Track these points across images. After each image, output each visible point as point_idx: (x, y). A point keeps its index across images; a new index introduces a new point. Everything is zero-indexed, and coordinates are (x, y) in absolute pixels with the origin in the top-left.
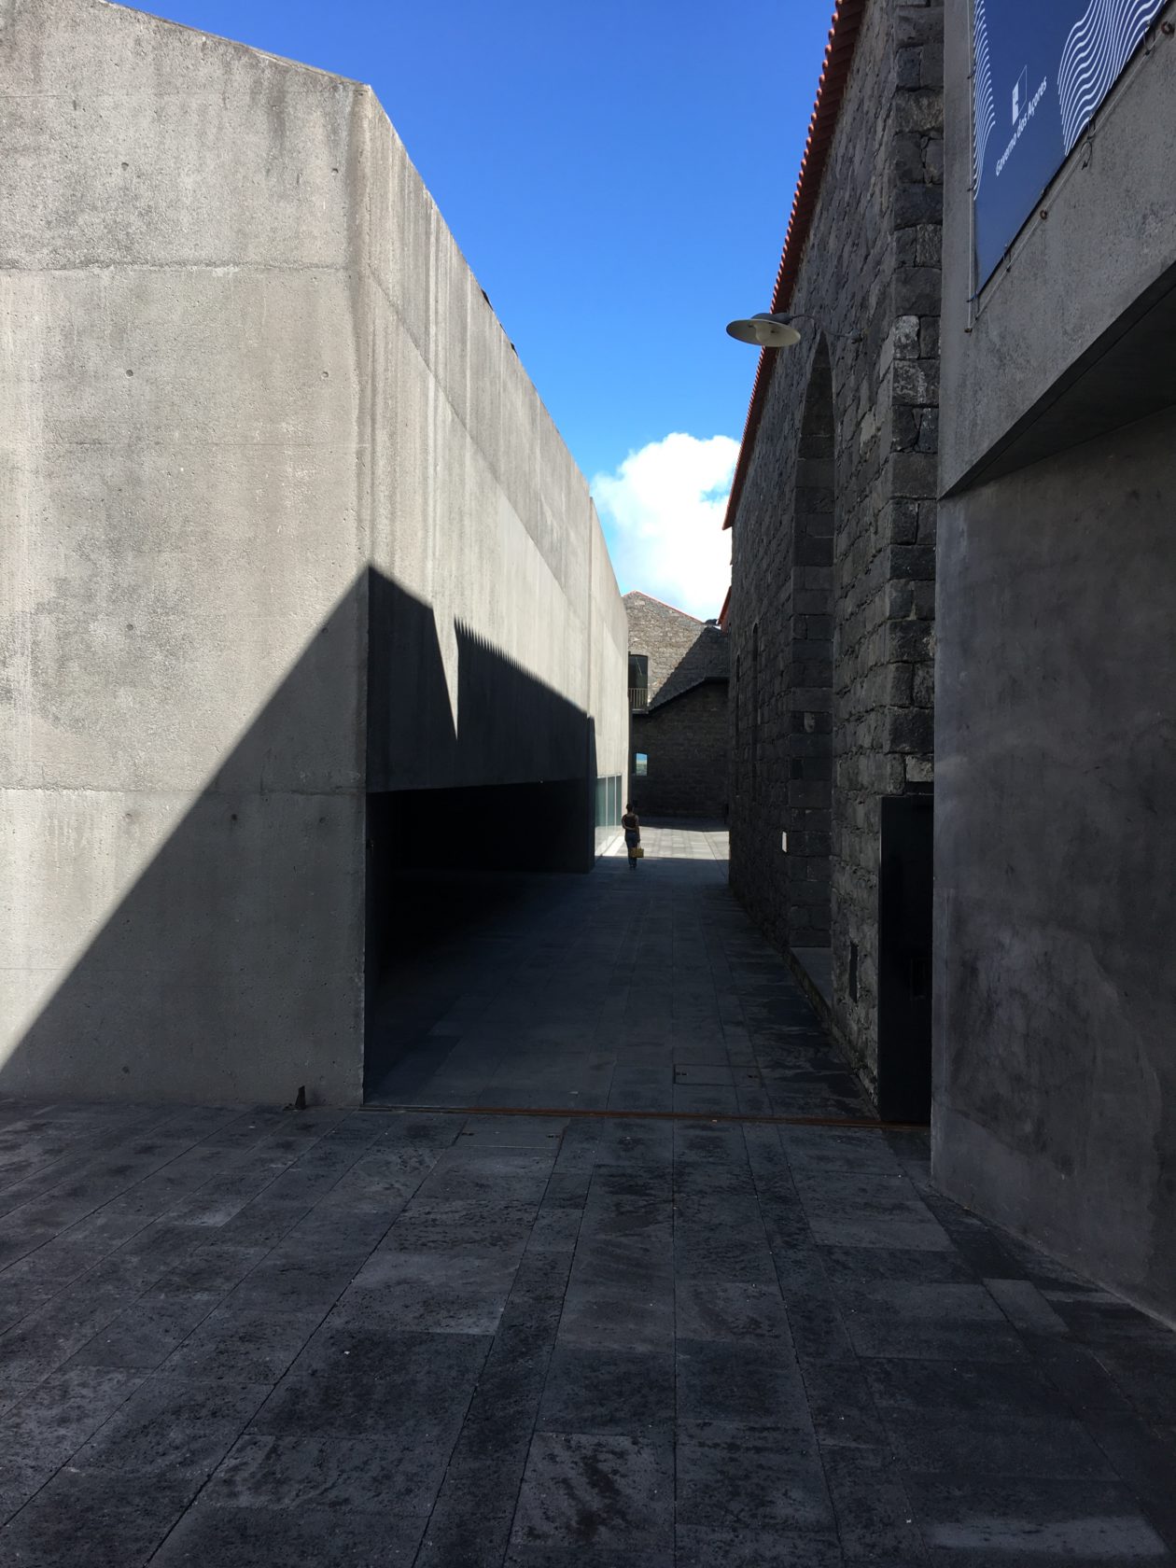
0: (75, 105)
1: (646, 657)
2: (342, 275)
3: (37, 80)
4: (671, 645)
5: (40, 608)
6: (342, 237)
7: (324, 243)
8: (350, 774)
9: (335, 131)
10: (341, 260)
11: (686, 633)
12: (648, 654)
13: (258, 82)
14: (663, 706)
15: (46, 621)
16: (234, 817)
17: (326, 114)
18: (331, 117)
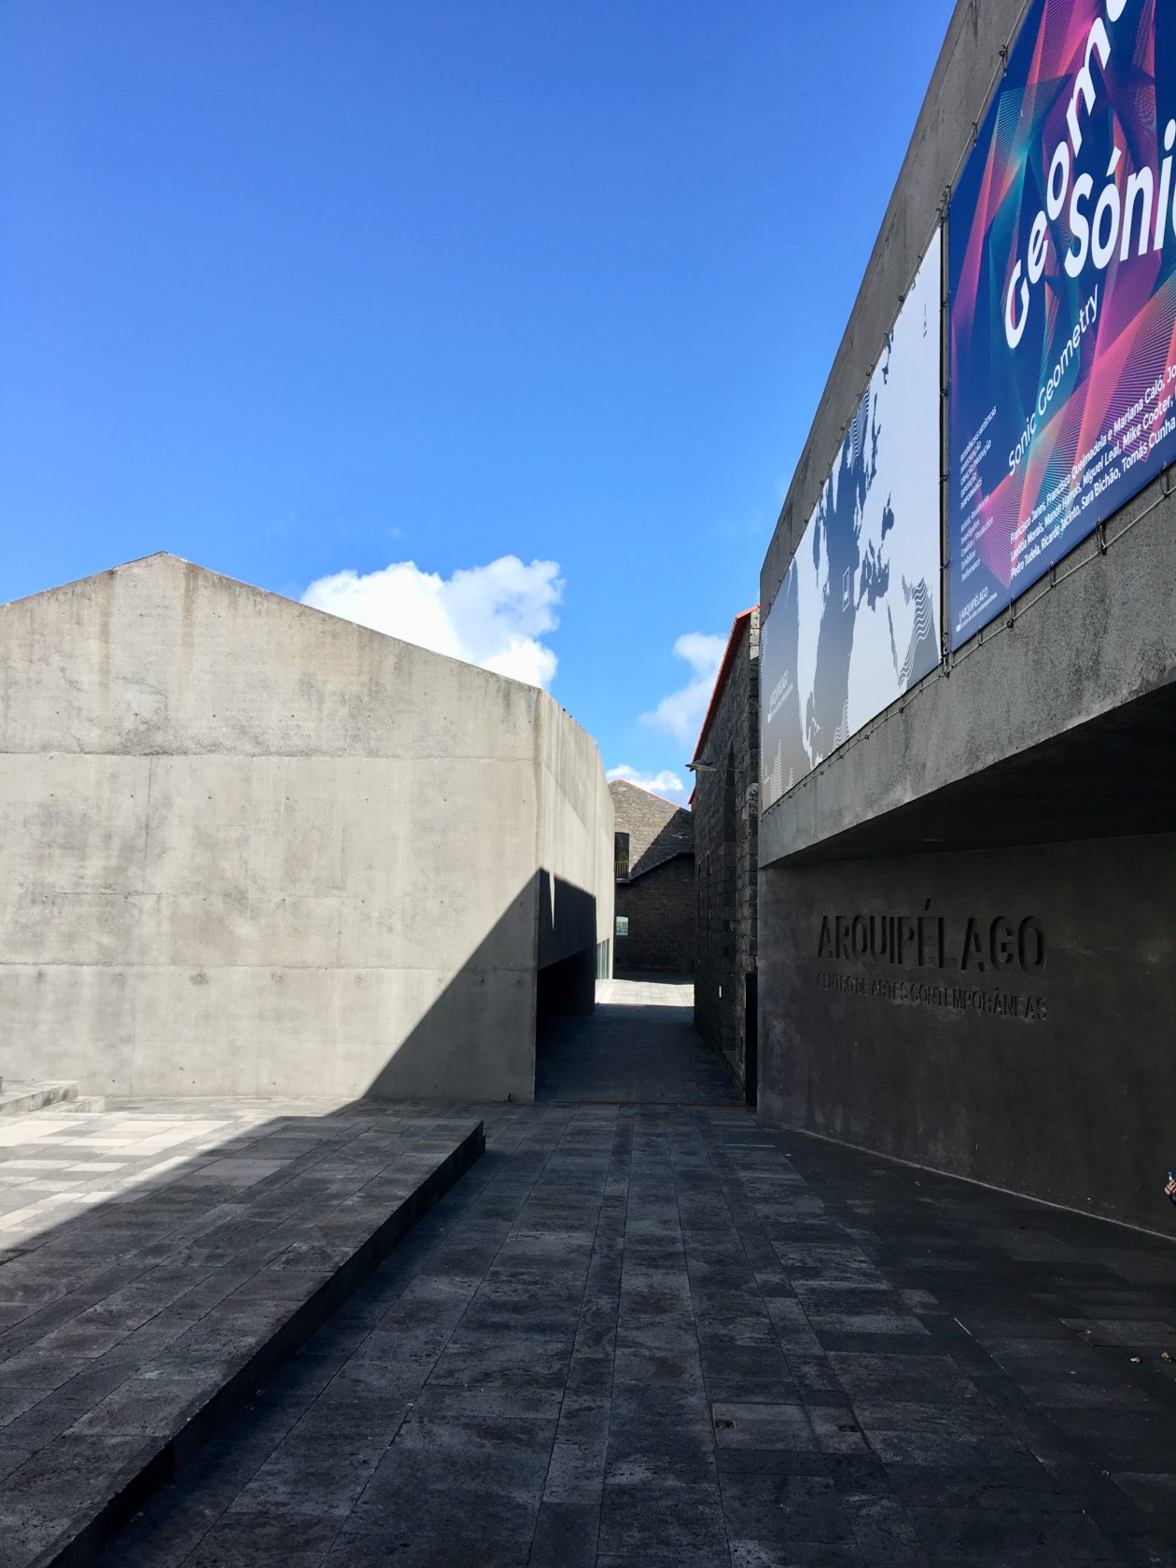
0: (425, 694)
1: (628, 834)
2: (532, 763)
3: (411, 684)
4: (649, 825)
5: (405, 895)
6: (532, 747)
7: (525, 749)
8: (531, 963)
9: (529, 707)
10: (531, 757)
11: (662, 815)
12: (629, 832)
13: (499, 687)
14: (642, 876)
15: (407, 899)
16: (483, 981)
17: (526, 700)
18: (528, 701)
